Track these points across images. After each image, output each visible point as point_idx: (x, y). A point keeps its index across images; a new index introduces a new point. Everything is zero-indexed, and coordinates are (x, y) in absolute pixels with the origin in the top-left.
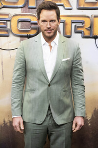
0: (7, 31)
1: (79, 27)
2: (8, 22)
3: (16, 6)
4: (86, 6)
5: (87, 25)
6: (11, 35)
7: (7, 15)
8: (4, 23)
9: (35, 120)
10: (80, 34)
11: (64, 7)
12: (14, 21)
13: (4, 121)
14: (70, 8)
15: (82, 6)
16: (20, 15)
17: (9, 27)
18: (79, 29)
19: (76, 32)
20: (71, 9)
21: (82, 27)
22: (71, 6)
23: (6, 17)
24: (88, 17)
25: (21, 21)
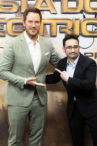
0: (4, 32)
1: (62, 28)
2: (4, 25)
3: (10, 11)
4: (69, 11)
5: (70, 27)
6: (7, 35)
7: (4, 19)
8: (1, 26)
9: (23, 103)
10: (64, 34)
11: (50, 12)
12: (10, 24)
13: (3, 106)
14: (55, 12)
15: (65, 11)
16: (14, 19)
17: (5, 29)
18: (63, 30)
19: (61, 33)
20: (56, 14)
21: (65, 28)
22: (56, 11)
23: (3, 21)
24: (70, 20)
25: (15, 24)
